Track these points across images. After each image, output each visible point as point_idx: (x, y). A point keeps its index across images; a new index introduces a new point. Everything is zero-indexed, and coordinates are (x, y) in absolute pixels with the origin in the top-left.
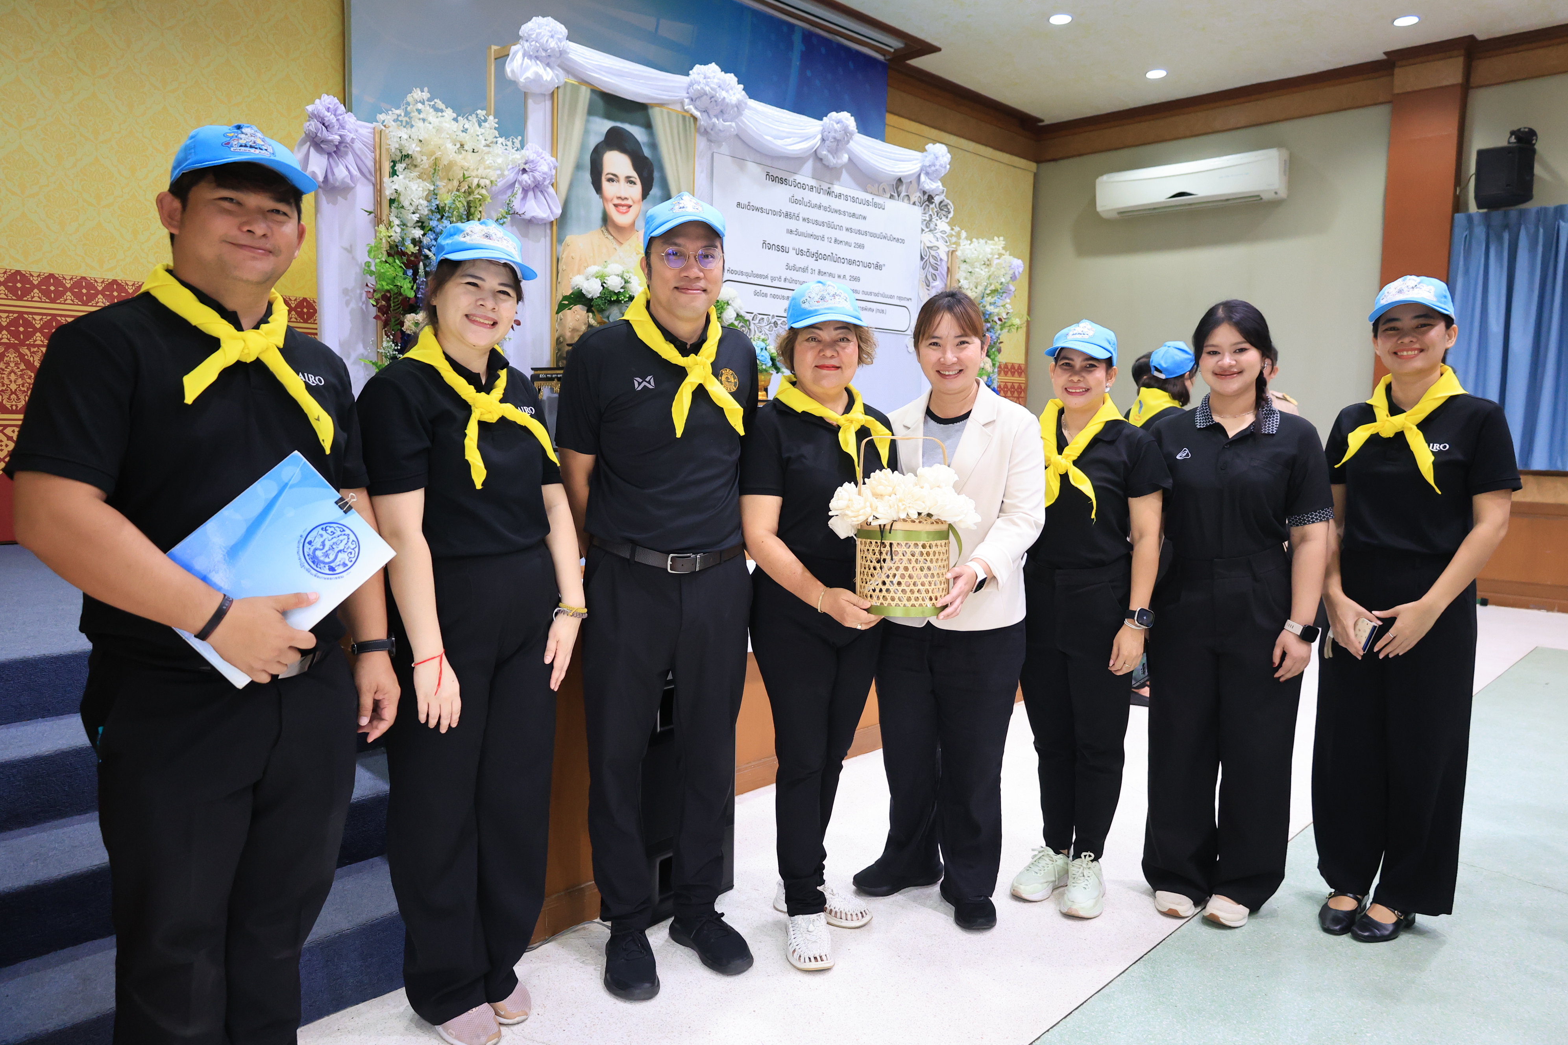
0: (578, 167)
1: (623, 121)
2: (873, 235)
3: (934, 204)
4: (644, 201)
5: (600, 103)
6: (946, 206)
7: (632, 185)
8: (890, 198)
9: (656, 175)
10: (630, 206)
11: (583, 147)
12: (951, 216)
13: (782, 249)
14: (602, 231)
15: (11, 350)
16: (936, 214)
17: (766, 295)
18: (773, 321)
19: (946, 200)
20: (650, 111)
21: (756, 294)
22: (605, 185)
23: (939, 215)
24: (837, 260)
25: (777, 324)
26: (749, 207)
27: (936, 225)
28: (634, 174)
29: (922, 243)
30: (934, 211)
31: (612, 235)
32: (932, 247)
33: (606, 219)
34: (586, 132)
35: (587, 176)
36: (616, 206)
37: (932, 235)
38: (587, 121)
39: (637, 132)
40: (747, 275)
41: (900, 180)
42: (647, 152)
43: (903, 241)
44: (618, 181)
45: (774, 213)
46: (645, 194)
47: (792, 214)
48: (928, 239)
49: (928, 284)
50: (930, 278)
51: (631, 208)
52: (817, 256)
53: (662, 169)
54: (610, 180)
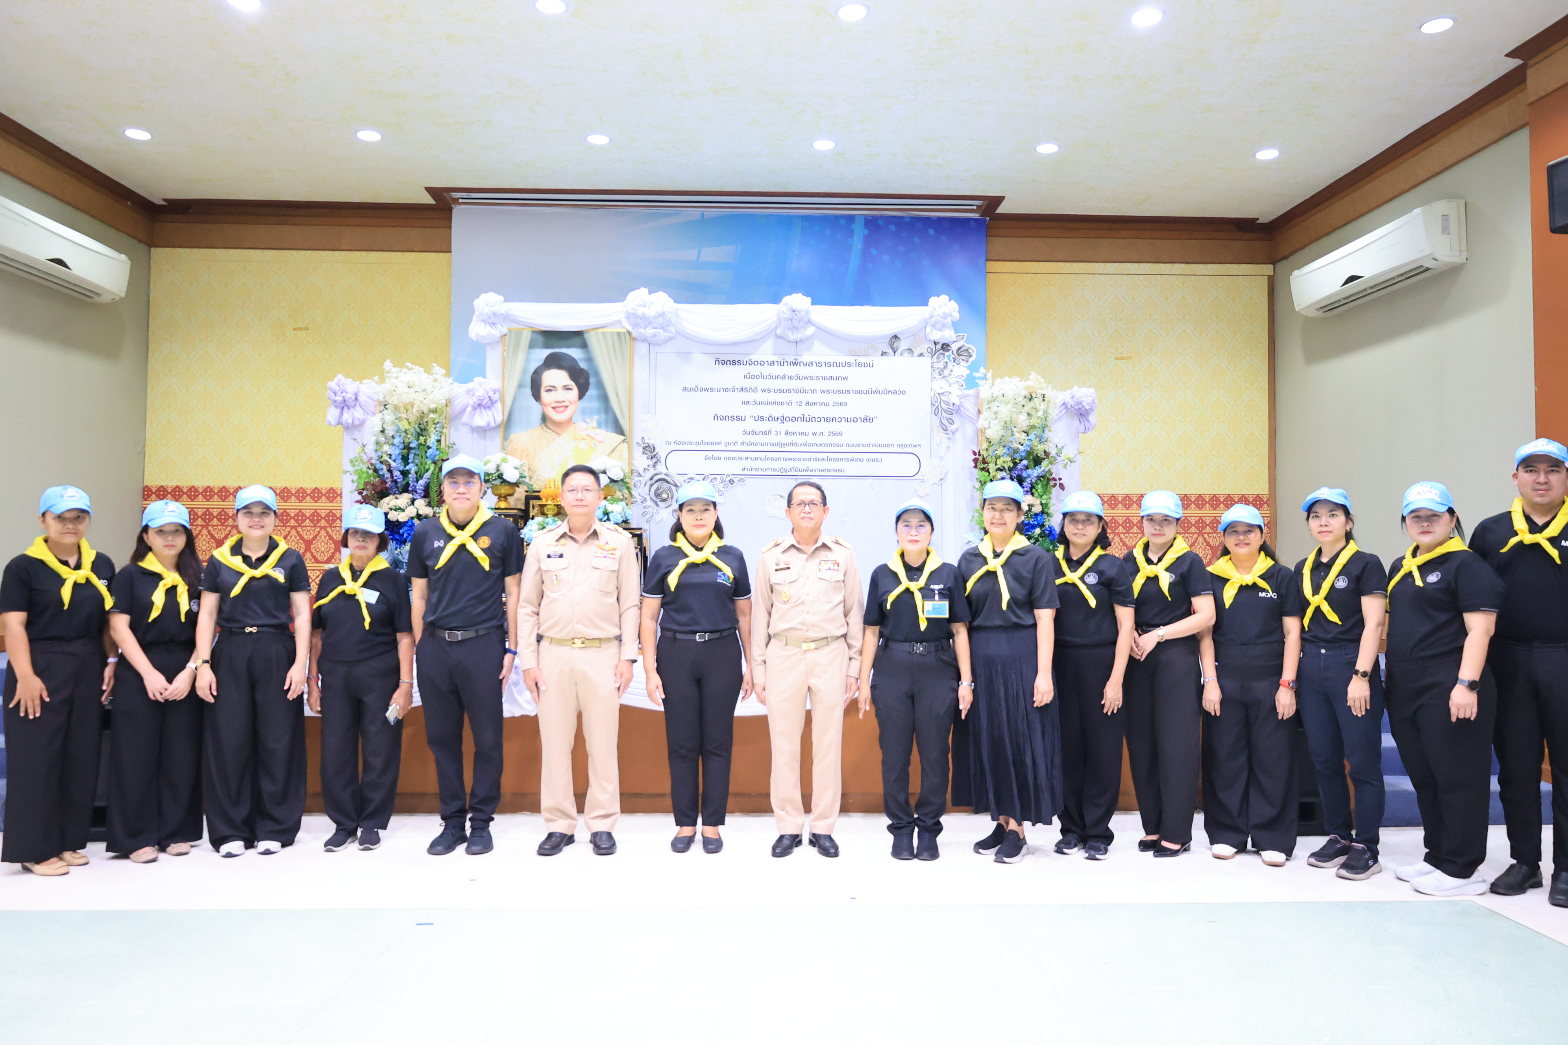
0: (520, 386)
1: (560, 347)
2: (855, 392)
3: (951, 351)
4: (581, 401)
5: (540, 339)
6: (967, 350)
7: (569, 391)
8: (882, 355)
9: (592, 380)
10: (567, 407)
11: (524, 372)
12: (971, 360)
13: (738, 418)
14: (542, 428)
15: (293, 529)
16: (953, 360)
17: (719, 458)
18: (728, 479)
19: (966, 345)
20: (586, 336)
21: (707, 458)
22: (544, 395)
23: (956, 361)
24: (812, 419)
25: (733, 481)
26: (696, 389)
27: (952, 371)
28: (571, 384)
29: (933, 390)
30: (951, 358)
31: (550, 429)
32: (943, 393)
33: (544, 419)
34: (527, 361)
35: (528, 391)
36: (554, 408)
37: (945, 381)
38: (529, 353)
39: (575, 353)
40: (697, 444)
41: (896, 337)
42: (583, 365)
43: (903, 393)
44: (556, 390)
45: (726, 390)
46: (581, 396)
47: (748, 388)
48: (940, 385)
49: (945, 428)
50: (945, 422)
51: (568, 408)
52: (783, 419)
53: (597, 375)
54: (548, 391)
